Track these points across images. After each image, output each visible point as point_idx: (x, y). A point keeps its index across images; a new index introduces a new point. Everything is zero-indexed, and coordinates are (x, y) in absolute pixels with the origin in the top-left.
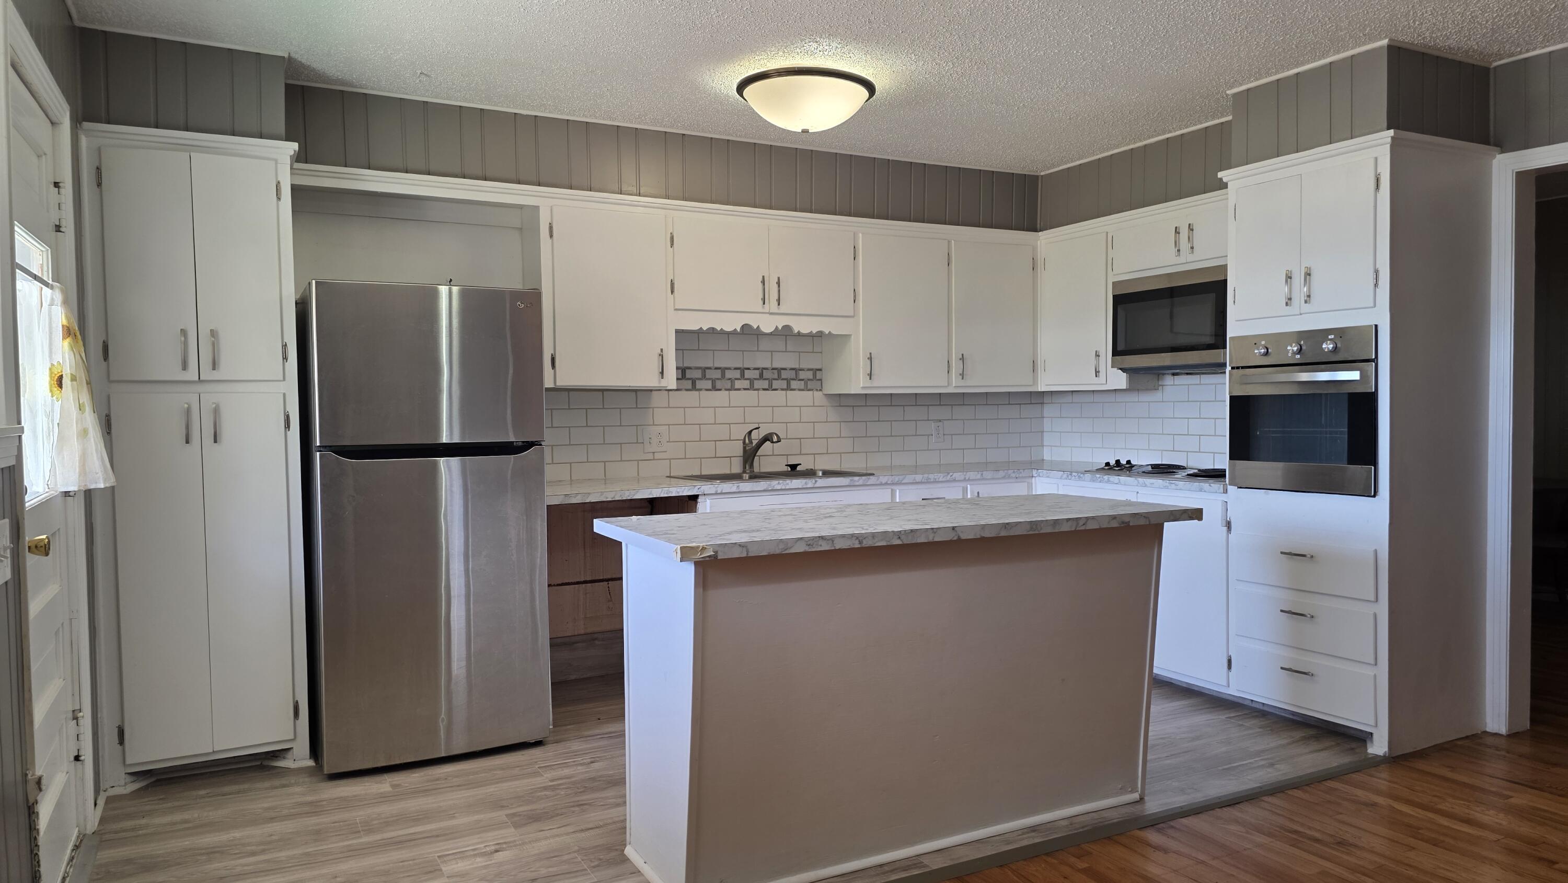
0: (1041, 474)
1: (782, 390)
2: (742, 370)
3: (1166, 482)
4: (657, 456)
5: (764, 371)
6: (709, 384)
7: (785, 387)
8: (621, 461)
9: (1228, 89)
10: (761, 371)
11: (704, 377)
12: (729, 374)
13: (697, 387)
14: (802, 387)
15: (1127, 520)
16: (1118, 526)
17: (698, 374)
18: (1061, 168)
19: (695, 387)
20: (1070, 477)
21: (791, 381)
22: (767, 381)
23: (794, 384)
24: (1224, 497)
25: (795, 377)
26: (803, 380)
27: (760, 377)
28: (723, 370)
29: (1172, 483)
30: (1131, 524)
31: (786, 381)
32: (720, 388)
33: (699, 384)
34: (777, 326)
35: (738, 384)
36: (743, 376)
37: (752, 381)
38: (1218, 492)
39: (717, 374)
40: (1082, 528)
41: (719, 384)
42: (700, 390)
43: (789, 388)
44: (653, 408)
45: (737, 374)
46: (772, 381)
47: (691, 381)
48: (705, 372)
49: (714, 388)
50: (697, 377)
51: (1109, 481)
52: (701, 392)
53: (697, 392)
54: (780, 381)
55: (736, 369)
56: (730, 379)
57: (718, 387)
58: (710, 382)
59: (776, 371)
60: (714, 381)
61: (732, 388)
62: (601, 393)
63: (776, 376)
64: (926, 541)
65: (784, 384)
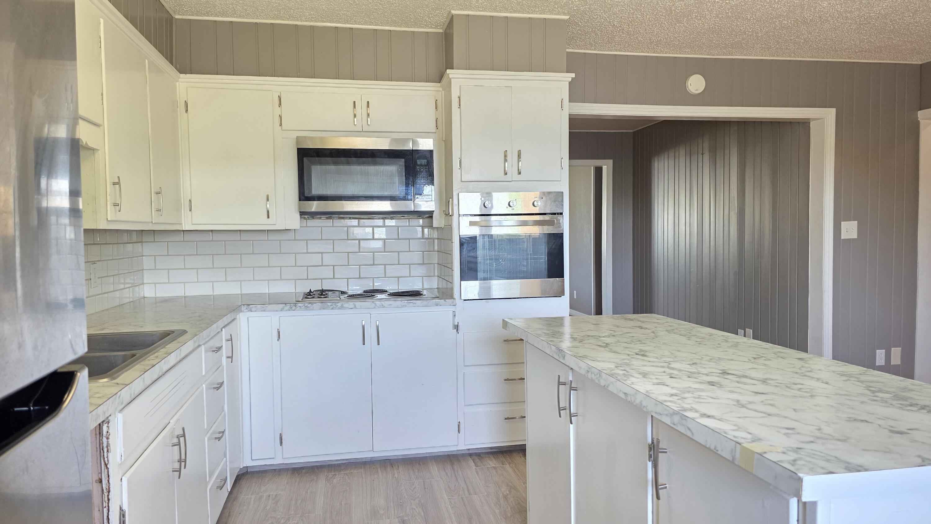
0: (253, 309)
3: (405, 302)
9: (454, 10)
18: (184, 17)
20: (294, 308)
24: (453, 309)
29: (410, 303)
38: (452, 304)
51: (343, 307)
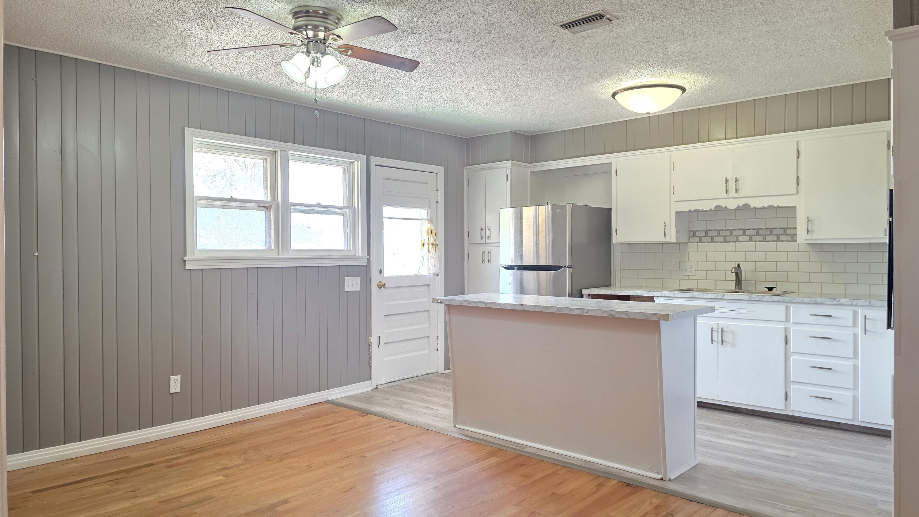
1: (773, 241)
2: (744, 231)
4: (690, 277)
5: (760, 230)
6: (722, 239)
7: (776, 239)
8: (671, 279)
10: (757, 231)
11: (719, 235)
12: (734, 233)
13: (714, 241)
14: (790, 240)
15: (613, 314)
16: (608, 316)
17: (715, 233)
19: (713, 241)
21: (780, 236)
22: (762, 236)
23: (782, 238)
25: (783, 234)
26: (790, 235)
27: (757, 234)
28: (731, 231)
30: (616, 316)
31: (776, 236)
32: (729, 241)
33: (715, 239)
34: (738, 205)
35: (741, 239)
36: (744, 234)
37: (751, 237)
39: (728, 233)
40: (586, 314)
41: (728, 239)
42: (717, 242)
43: (778, 240)
44: (688, 252)
45: (741, 233)
46: (765, 237)
47: (711, 238)
48: (719, 232)
49: (725, 241)
50: (714, 235)
52: (717, 243)
53: (715, 244)
54: (771, 236)
55: (740, 230)
56: (735, 236)
57: (727, 240)
58: (723, 238)
59: (768, 230)
60: (725, 237)
61: (737, 241)
62: (661, 244)
63: (769, 233)
64: (510, 309)
65: (775, 238)
